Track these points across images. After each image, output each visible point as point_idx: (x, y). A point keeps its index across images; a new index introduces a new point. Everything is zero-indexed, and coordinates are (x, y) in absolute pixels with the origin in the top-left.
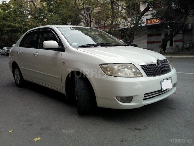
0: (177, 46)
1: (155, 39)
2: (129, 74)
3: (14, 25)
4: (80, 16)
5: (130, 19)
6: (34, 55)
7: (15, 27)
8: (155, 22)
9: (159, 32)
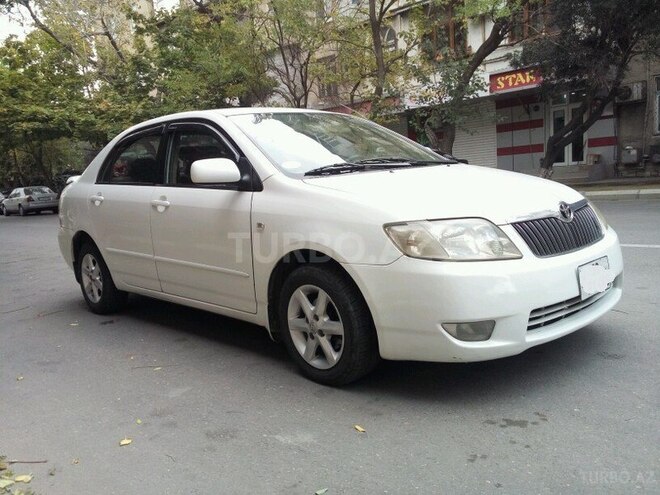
0: (598, 159)
1: (521, 138)
2: (479, 250)
3: (47, 112)
4: (271, 74)
5: (436, 78)
6: (154, 207)
7: (52, 119)
8: (520, 84)
9: (535, 116)
